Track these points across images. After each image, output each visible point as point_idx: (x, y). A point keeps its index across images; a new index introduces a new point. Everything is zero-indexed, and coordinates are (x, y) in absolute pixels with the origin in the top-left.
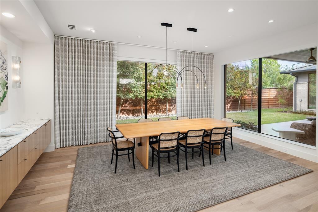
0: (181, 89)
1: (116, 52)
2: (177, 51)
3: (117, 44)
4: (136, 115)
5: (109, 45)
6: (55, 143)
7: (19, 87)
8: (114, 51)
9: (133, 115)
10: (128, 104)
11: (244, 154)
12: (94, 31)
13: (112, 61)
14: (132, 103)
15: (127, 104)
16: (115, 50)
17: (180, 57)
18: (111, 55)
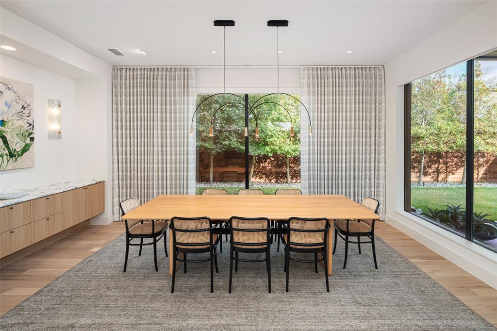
0: (309, 137)
1: (194, 81)
2: (300, 68)
3: (195, 68)
4: (282, 182)
5: (184, 71)
6: (113, 214)
7: (60, 137)
8: (190, 81)
9: (276, 182)
10: (269, 163)
11: (393, 284)
12: (144, 54)
13: (188, 96)
14: (274, 161)
15: (267, 163)
16: (192, 79)
17: (306, 79)
18: (186, 86)
